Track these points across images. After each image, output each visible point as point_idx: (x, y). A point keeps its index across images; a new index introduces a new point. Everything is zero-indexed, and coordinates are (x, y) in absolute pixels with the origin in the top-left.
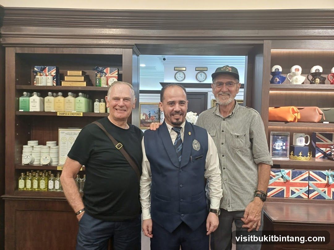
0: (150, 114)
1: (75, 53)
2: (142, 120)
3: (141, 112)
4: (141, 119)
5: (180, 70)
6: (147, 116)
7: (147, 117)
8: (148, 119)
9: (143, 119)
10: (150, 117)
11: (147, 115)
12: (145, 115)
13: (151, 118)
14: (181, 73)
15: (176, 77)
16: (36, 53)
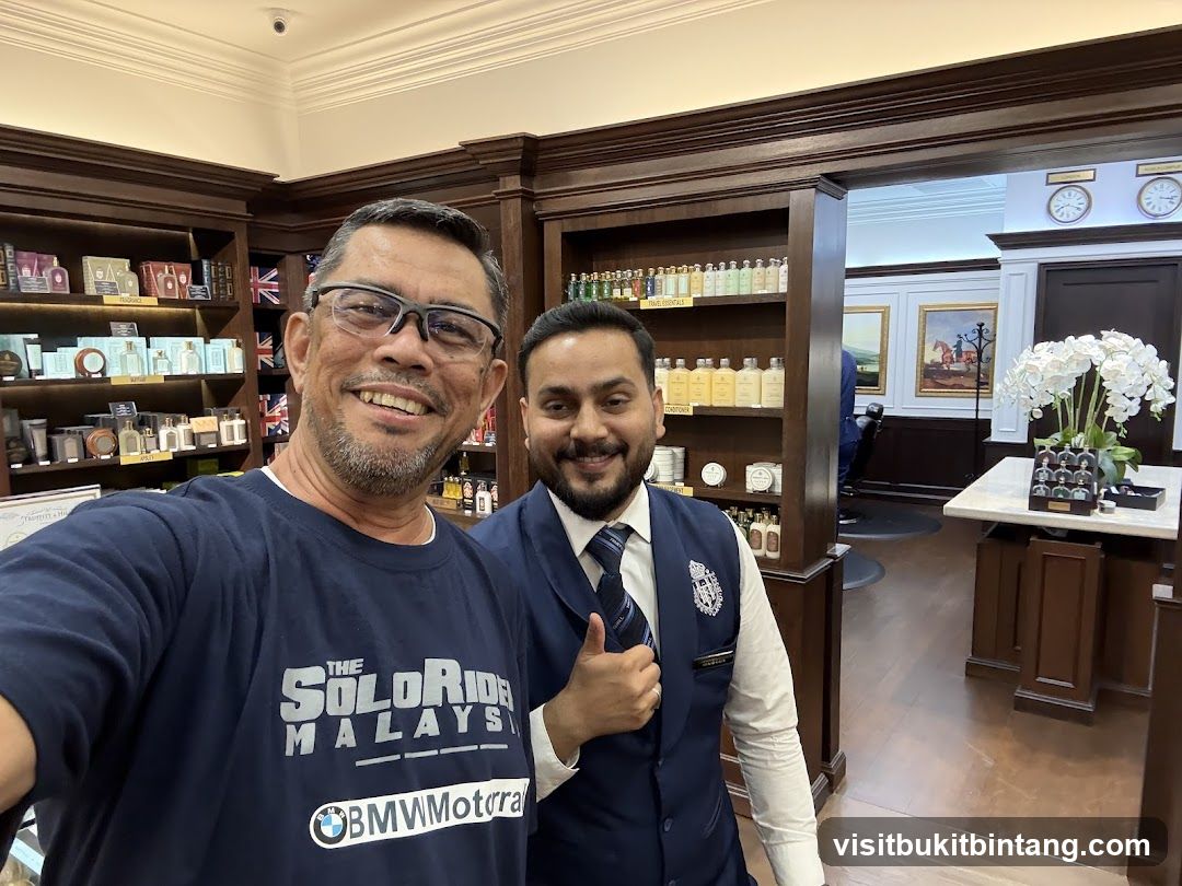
0: (959, 343)
1: (679, 218)
2: (931, 366)
3: (927, 337)
4: (927, 360)
5: (1068, 180)
6: (949, 350)
7: (948, 355)
8: (952, 361)
9: (932, 361)
10: (959, 353)
11: (951, 347)
12: (940, 348)
13: (964, 357)
14: (1073, 193)
15: (1053, 209)
16: (599, 227)
